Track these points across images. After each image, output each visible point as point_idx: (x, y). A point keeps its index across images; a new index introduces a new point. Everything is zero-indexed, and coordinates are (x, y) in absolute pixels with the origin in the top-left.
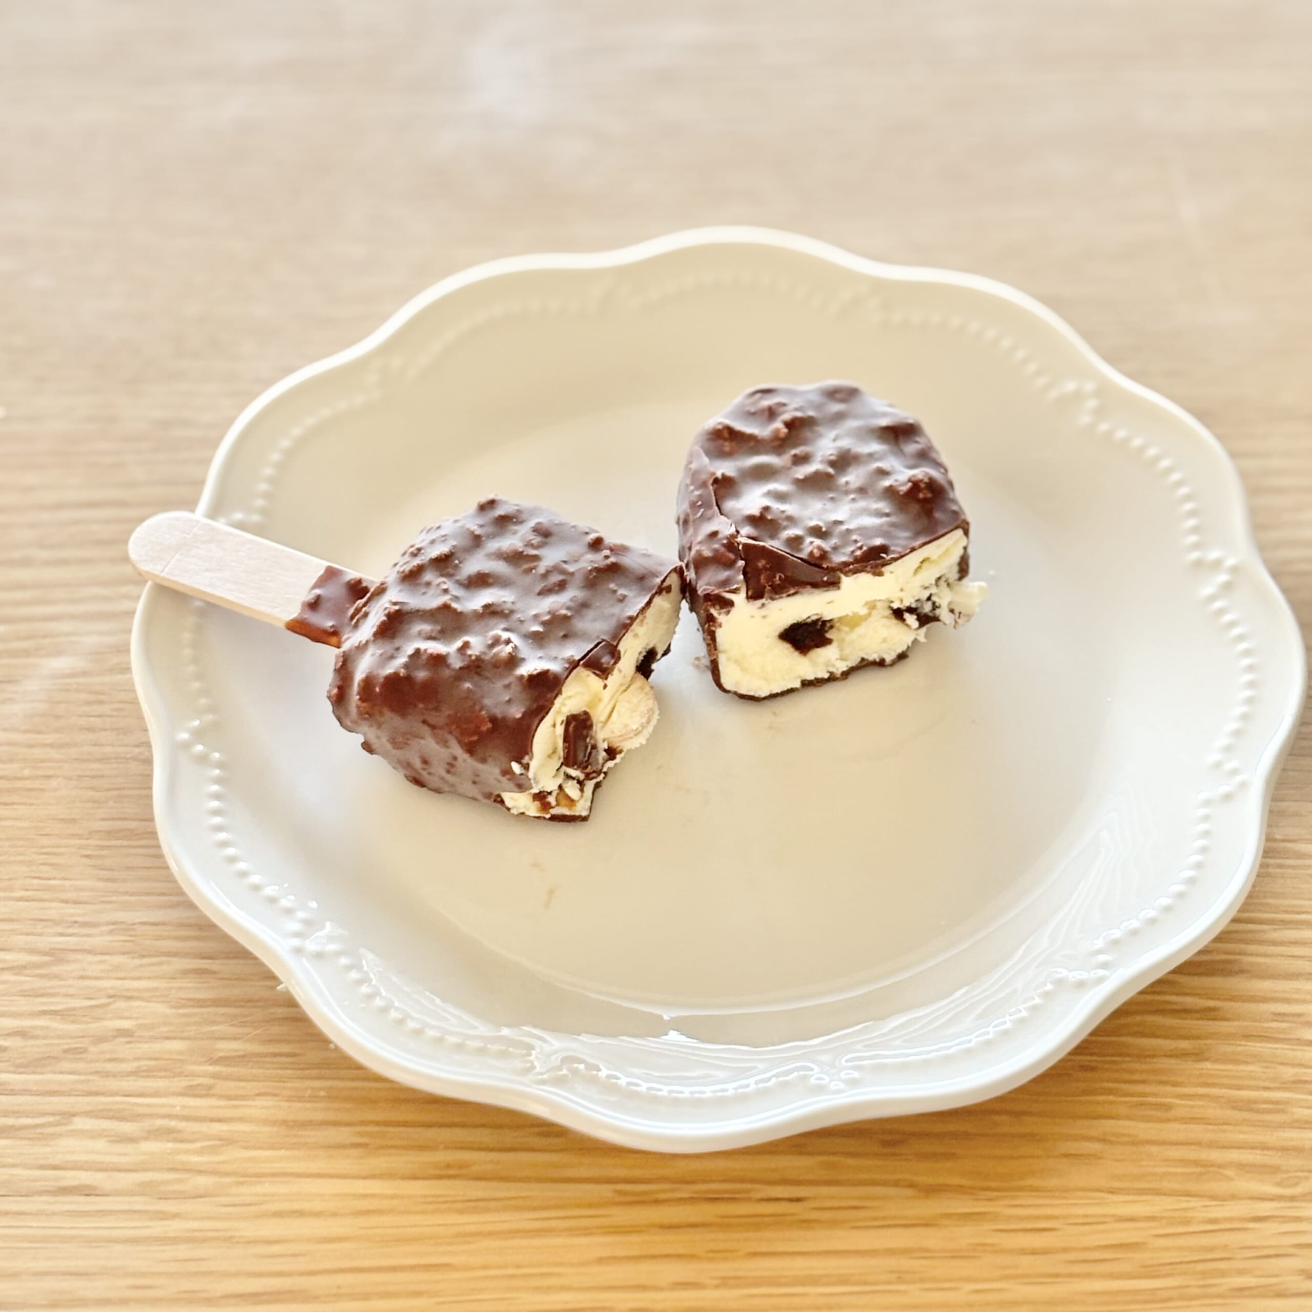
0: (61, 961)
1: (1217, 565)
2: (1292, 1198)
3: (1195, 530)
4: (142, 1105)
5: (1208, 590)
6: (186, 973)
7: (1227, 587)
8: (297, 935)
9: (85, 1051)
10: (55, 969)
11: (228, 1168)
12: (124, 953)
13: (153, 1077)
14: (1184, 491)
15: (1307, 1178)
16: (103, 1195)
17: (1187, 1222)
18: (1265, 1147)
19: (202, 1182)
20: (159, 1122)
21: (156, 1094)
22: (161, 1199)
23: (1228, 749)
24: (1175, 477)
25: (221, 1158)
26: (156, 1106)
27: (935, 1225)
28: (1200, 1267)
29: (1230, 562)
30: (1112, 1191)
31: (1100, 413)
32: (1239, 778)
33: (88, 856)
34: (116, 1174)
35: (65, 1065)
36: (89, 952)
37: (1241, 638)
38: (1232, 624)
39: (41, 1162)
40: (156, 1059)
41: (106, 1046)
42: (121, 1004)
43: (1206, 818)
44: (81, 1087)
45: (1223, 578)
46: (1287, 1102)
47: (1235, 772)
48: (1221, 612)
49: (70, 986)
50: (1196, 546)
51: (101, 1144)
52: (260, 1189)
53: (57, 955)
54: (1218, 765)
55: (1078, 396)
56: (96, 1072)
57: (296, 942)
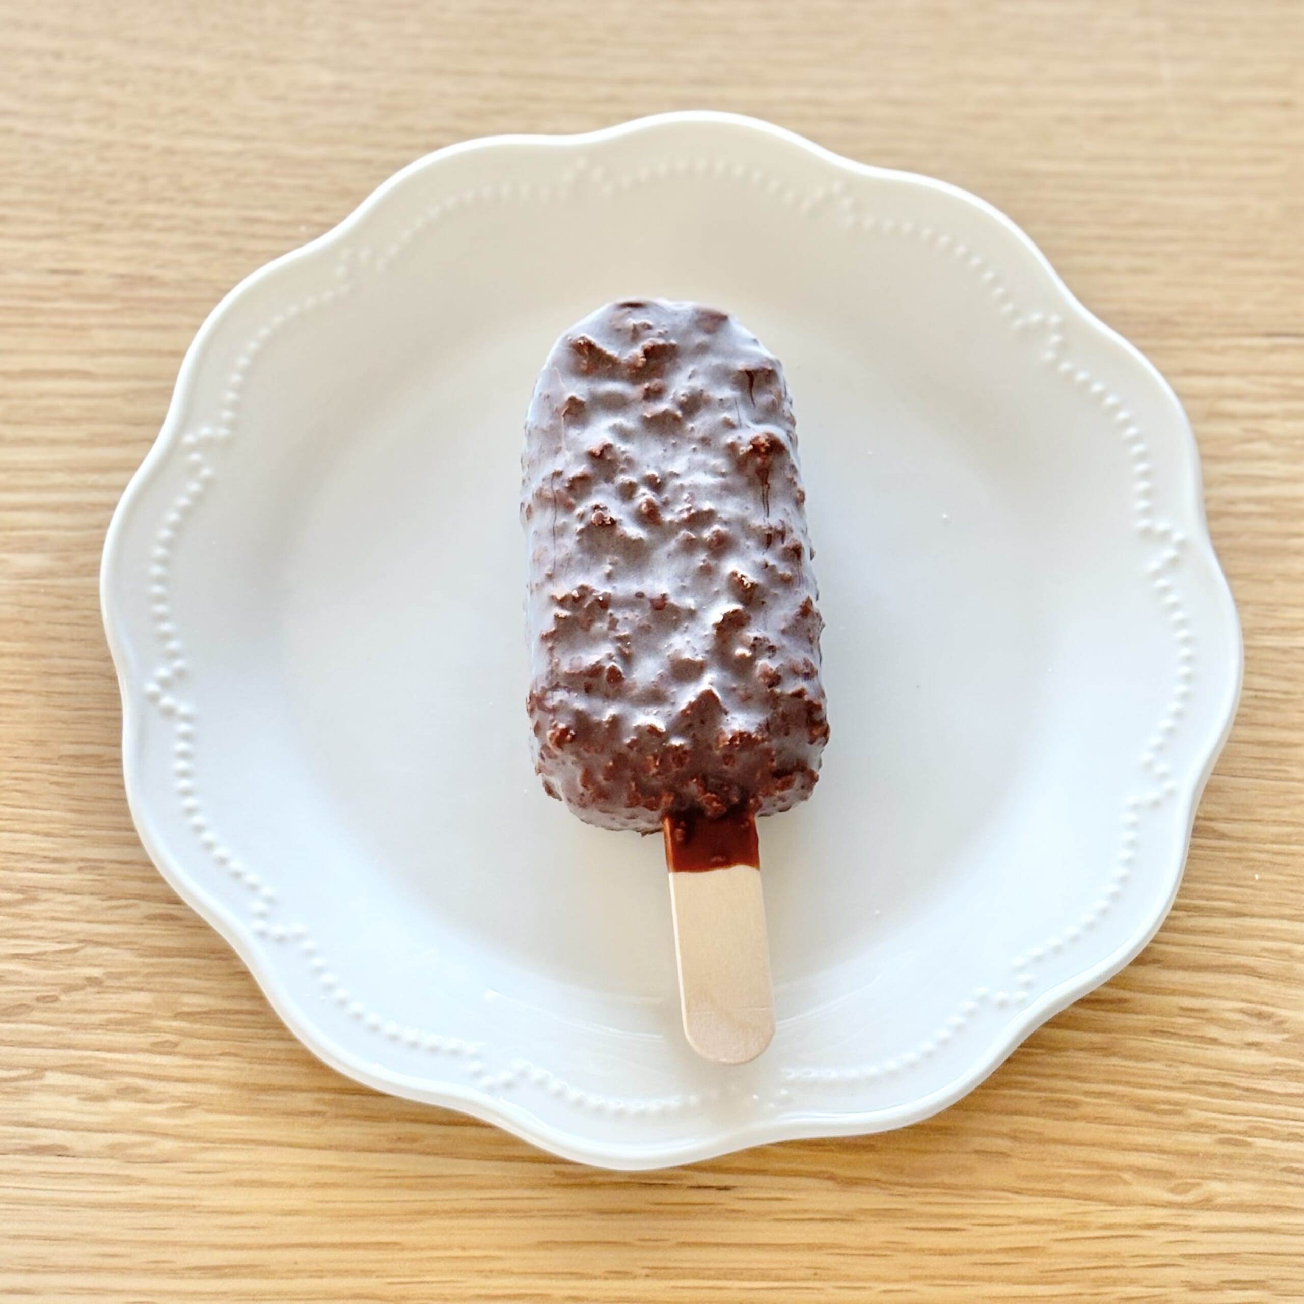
0: (35, 900)
1: (1165, 536)
2: (1182, 1206)
3: (1147, 494)
4: (111, 1061)
5: (1154, 565)
6: (152, 918)
7: (1173, 563)
8: (262, 916)
9: (55, 999)
10: (27, 908)
11: (193, 1132)
12: (92, 894)
13: (123, 1031)
14: (1138, 449)
15: (1198, 1184)
16: (74, 1157)
17: (1084, 1226)
18: (1163, 1151)
19: (167, 1146)
20: (128, 1080)
21: (124, 1050)
22: (129, 1162)
23: (1160, 748)
24: (1131, 431)
25: (186, 1121)
26: (126, 1063)
27: (852, 1220)
28: (1093, 1274)
29: (1178, 536)
30: (1018, 1192)
31: (1062, 349)
32: (1168, 785)
33: (57, 784)
34: (86, 1134)
35: (37, 1015)
36: (60, 890)
37: (1182, 624)
38: (1175, 607)
39: (16, 1118)
40: (125, 1012)
41: (76, 996)
42: (90, 950)
43: (1134, 826)
44: (52, 1039)
45: (1169, 552)
46: (1186, 1104)
47: (1164, 776)
48: (1165, 591)
49: (41, 928)
50: (1147, 513)
51: (72, 1102)
52: (222, 1156)
53: (29, 894)
54: (1149, 766)
55: (1043, 327)
56: (68, 1024)
57: (260, 924)
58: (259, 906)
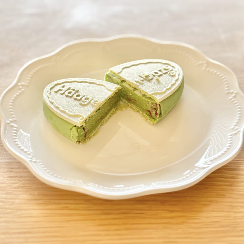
1: (232, 93)
3: (228, 87)
5: (231, 98)
7: (235, 97)
14: (225, 80)
23: (235, 125)
24: (223, 77)
25: (13, 206)
28: (233, 226)
29: (235, 92)
31: (207, 67)
32: (238, 130)
37: (238, 105)
38: (236, 103)
45: (234, 95)
48: (233, 101)
50: (228, 90)
54: (233, 128)
55: (202, 64)
58: (30, 157)
